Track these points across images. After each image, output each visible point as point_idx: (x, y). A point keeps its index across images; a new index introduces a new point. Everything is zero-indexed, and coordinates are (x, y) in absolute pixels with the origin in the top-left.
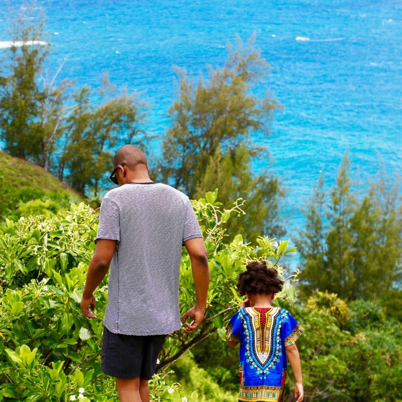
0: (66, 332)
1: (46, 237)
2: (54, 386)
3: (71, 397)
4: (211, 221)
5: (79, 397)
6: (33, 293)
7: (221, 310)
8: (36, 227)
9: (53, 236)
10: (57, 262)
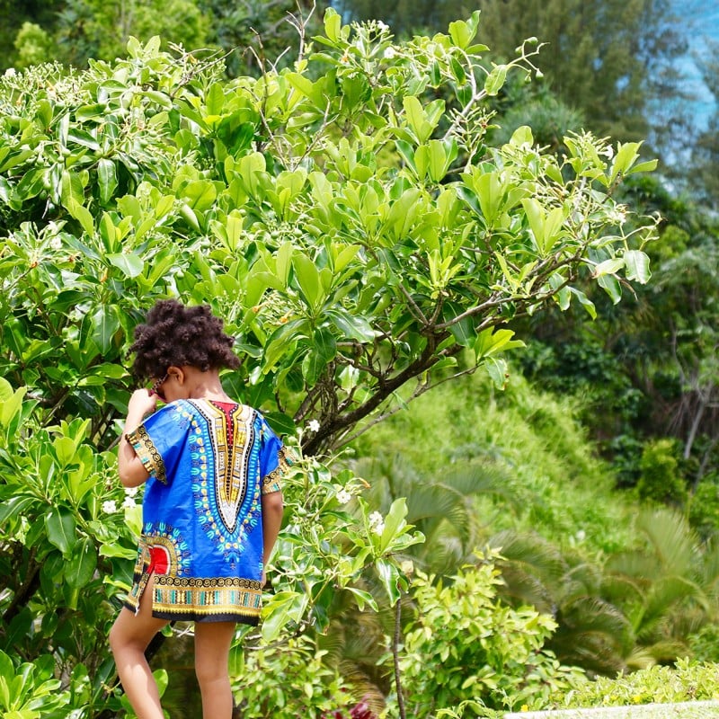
0: (100, 348)
1: (65, 120)
2: (66, 477)
3: (106, 503)
4: (460, 88)
5: (125, 505)
6: (25, 256)
7: (471, 304)
8: (42, 96)
9: (83, 119)
10: (90, 180)
